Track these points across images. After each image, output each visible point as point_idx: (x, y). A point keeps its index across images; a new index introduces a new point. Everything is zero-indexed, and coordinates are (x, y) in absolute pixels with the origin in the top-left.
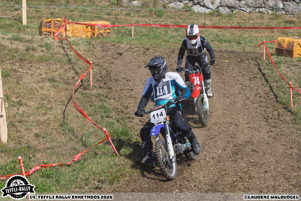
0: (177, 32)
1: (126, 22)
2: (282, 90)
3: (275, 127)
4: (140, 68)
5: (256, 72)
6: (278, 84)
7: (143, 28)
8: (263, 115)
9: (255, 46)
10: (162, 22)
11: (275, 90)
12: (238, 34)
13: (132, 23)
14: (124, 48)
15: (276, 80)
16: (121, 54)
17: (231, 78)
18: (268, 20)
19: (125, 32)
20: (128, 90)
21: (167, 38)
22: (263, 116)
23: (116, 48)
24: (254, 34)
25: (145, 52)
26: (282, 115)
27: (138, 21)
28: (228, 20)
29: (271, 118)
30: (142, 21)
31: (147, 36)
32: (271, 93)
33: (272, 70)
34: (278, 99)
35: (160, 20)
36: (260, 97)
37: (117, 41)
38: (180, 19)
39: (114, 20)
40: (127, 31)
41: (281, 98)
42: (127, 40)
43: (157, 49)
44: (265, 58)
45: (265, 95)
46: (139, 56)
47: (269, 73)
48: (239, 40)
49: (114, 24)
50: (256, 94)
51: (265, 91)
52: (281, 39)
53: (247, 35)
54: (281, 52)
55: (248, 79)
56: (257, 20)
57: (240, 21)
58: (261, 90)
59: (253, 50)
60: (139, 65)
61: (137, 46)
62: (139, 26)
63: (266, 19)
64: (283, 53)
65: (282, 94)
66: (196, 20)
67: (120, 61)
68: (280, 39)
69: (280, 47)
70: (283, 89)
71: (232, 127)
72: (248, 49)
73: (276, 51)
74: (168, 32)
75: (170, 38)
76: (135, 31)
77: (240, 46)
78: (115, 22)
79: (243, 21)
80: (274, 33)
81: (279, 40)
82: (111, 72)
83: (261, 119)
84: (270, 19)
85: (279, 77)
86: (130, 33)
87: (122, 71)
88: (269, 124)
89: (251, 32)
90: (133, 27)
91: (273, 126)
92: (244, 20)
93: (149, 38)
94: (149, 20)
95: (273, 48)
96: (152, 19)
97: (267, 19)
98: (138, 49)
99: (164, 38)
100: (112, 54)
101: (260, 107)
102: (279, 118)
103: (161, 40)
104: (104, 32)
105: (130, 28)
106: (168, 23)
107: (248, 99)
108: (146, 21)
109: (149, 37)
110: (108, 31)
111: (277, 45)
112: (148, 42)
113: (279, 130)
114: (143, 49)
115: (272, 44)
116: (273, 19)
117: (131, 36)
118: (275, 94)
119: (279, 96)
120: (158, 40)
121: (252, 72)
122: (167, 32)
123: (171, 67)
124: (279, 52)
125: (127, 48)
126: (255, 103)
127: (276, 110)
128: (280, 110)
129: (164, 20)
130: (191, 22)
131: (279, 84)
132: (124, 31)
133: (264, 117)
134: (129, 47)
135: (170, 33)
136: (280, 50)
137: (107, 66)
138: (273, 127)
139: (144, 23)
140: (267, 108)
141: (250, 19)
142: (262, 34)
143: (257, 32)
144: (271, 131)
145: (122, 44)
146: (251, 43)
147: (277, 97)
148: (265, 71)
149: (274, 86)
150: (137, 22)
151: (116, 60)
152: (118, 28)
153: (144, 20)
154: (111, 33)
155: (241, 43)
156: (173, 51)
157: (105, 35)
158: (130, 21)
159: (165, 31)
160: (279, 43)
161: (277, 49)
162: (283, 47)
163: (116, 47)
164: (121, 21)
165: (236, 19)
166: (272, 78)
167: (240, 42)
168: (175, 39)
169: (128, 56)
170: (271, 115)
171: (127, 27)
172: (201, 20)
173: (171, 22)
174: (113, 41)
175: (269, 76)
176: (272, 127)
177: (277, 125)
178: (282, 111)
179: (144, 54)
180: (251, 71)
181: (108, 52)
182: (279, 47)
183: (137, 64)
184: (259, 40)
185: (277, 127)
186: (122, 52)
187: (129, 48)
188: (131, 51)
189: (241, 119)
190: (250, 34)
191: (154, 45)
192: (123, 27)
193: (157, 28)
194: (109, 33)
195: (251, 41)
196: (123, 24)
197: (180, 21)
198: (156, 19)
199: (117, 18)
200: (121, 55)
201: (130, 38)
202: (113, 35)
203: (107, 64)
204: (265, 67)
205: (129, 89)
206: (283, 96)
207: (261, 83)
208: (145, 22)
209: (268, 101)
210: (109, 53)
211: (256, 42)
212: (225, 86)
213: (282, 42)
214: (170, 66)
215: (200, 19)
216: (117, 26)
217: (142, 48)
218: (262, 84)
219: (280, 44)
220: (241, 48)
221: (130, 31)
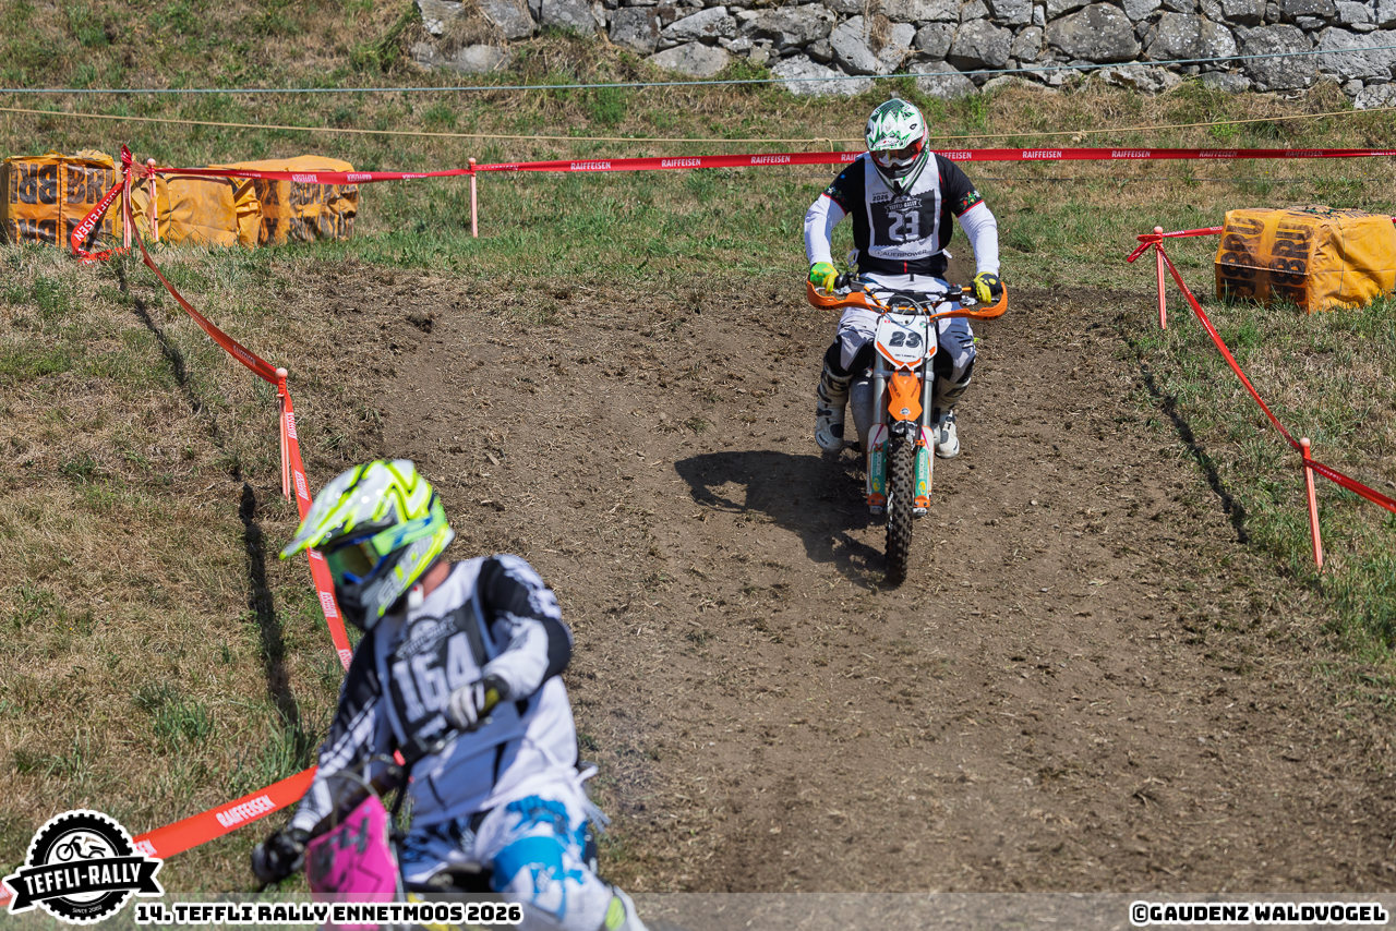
0: (701, 201)
1: (434, 156)
2: (1264, 480)
3: (1238, 672)
4: (532, 392)
5: (1124, 394)
6: (1239, 452)
7: (525, 186)
8: (1174, 609)
9: (1108, 261)
10: (620, 148)
11: (1226, 481)
12: (1013, 202)
13: (464, 160)
14: (444, 295)
15: (1230, 427)
16: (426, 325)
17: (1003, 427)
18: (1161, 121)
19: (432, 206)
20: (479, 511)
21: (651, 235)
22: (1174, 618)
23: (398, 294)
24: (1094, 196)
25: (554, 310)
26: (1271, 608)
27: (496, 151)
28: (961, 130)
29: (1217, 627)
30: (514, 146)
31: (547, 228)
32: (1211, 497)
33: (1204, 376)
34: (1246, 525)
35: (610, 138)
36: (1155, 518)
37: (397, 257)
38: (714, 131)
39: (372, 148)
40: (441, 206)
41: (1263, 521)
42: (447, 247)
43: (609, 292)
44: (1168, 321)
45: (1177, 506)
46: (523, 331)
47: (1190, 394)
48: (1024, 228)
49: (372, 170)
50: (1135, 506)
51: (1179, 486)
52: (1243, 218)
53: (1061, 205)
54: (1244, 284)
55: (1086, 429)
56: (1108, 122)
57: (1020, 134)
58: (1158, 484)
59: (1099, 277)
60: (527, 380)
61: (510, 283)
62: (501, 174)
63: (1154, 116)
64: (1253, 289)
65: (1261, 498)
66: (797, 133)
67: (427, 361)
68: (1238, 220)
69: (1238, 261)
70: (1265, 472)
71: (1021, 680)
72: (1069, 275)
73: (1220, 281)
74: (656, 201)
75: (667, 231)
76: (482, 202)
77: (1026, 259)
78: (376, 159)
79: (1036, 133)
80: (1195, 187)
81: (1233, 224)
82: (381, 420)
83: (1167, 633)
84: (1175, 117)
85: (1243, 414)
86: (458, 211)
87: (439, 414)
88: (1207, 656)
89: (1078, 189)
90: (474, 179)
91: (1231, 665)
92: (1042, 126)
93: (559, 234)
94: (553, 143)
95: (1195, 266)
96: (566, 138)
97: (1157, 120)
98: (513, 296)
99: (634, 231)
100: (383, 328)
101: (1156, 571)
102: (1257, 622)
103: (624, 247)
104: (324, 214)
105: (455, 187)
106: (650, 153)
107: (1094, 530)
108: (536, 146)
109: (556, 229)
110: (346, 206)
111: (1225, 252)
112: (556, 257)
113: (1265, 684)
114: (540, 297)
115: (1192, 245)
116: (1186, 115)
117: (467, 225)
118: (1228, 503)
119: (1248, 511)
120: (606, 242)
121: (1107, 394)
122: (650, 202)
123: (689, 382)
124: (1234, 286)
125: (457, 290)
126: (1134, 552)
127: (1240, 585)
128: (1259, 584)
129: (632, 138)
130: (773, 145)
131: (1249, 450)
132: (425, 202)
133: (1181, 619)
134: (466, 288)
135: (663, 207)
136: (1239, 277)
137: (363, 387)
138: (1229, 670)
139: (529, 157)
140: (1192, 573)
141: (1070, 119)
142: (1139, 194)
143: (1111, 186)
144: (1221, 692)
145: (426, 274)
146: (1085, 243)
147: (1237, 516)
148: (1170, 383)
149: (1220, 462)
150: (493, 153)
151: (408, 354)
152: (393, 191)
153: (529, 146)
154: (360, 215)
155: (1034, 247)
156: (693, 300)
157: (330, 228)
158: (453, 152)
159: (638, 198)
160: (1233, 237)
161: (1224, 271)
162: (1252, 261)
163: (400, 288)
164: (408, 153)
165: (998, 122)
166: (1209, 420)
167: (1029, 241)
168: (693, 234)
169: (463, 333)
170: (1217, 610)
171: (441, 185)
172: (823, 136)
173: (665, 147)
174: (379, 260)
175: (1194, 412)
176: (1225, 669)
177: (1250, 660)
178: (1269, 586)
179: (546, 322)
180: (1101, 390)
181: (359, 316)
182: (1232, 262)
183: (516, 371)
184: (1123, 227)
185: (1250, 668)
186: (432, 316)
187: (468, 293)
188: (479, 308)
189: (1066, 636)
190: (1074, 196)
191: (589, 274)
192: (419, 183)
193: (595, 180)
194: (351, 215)
195: (1081, 236)
196: (422, 171)
197: (712, 144)
198: (586, 138)
199: (385, 140)
200: (429, 332)
201: (463, 240)
202: (369, 225)
203: (361, 377)
204: (1171, 367)
205: (485, 505)
206: (1270, 510)
207: (1156, 448)
208: (534, 155)
209: (1196, 539)
210: (368, 323)
211: (1106, 238)
212: (973, 472)
213: (1246, 236)
214: (684, 377)
215: (813, 130)
216: (389, 179)
217: (536, 288)
218: (1161, 451)
219: (1236, 246)
220: (1036, 269)
221: (460, 202)
